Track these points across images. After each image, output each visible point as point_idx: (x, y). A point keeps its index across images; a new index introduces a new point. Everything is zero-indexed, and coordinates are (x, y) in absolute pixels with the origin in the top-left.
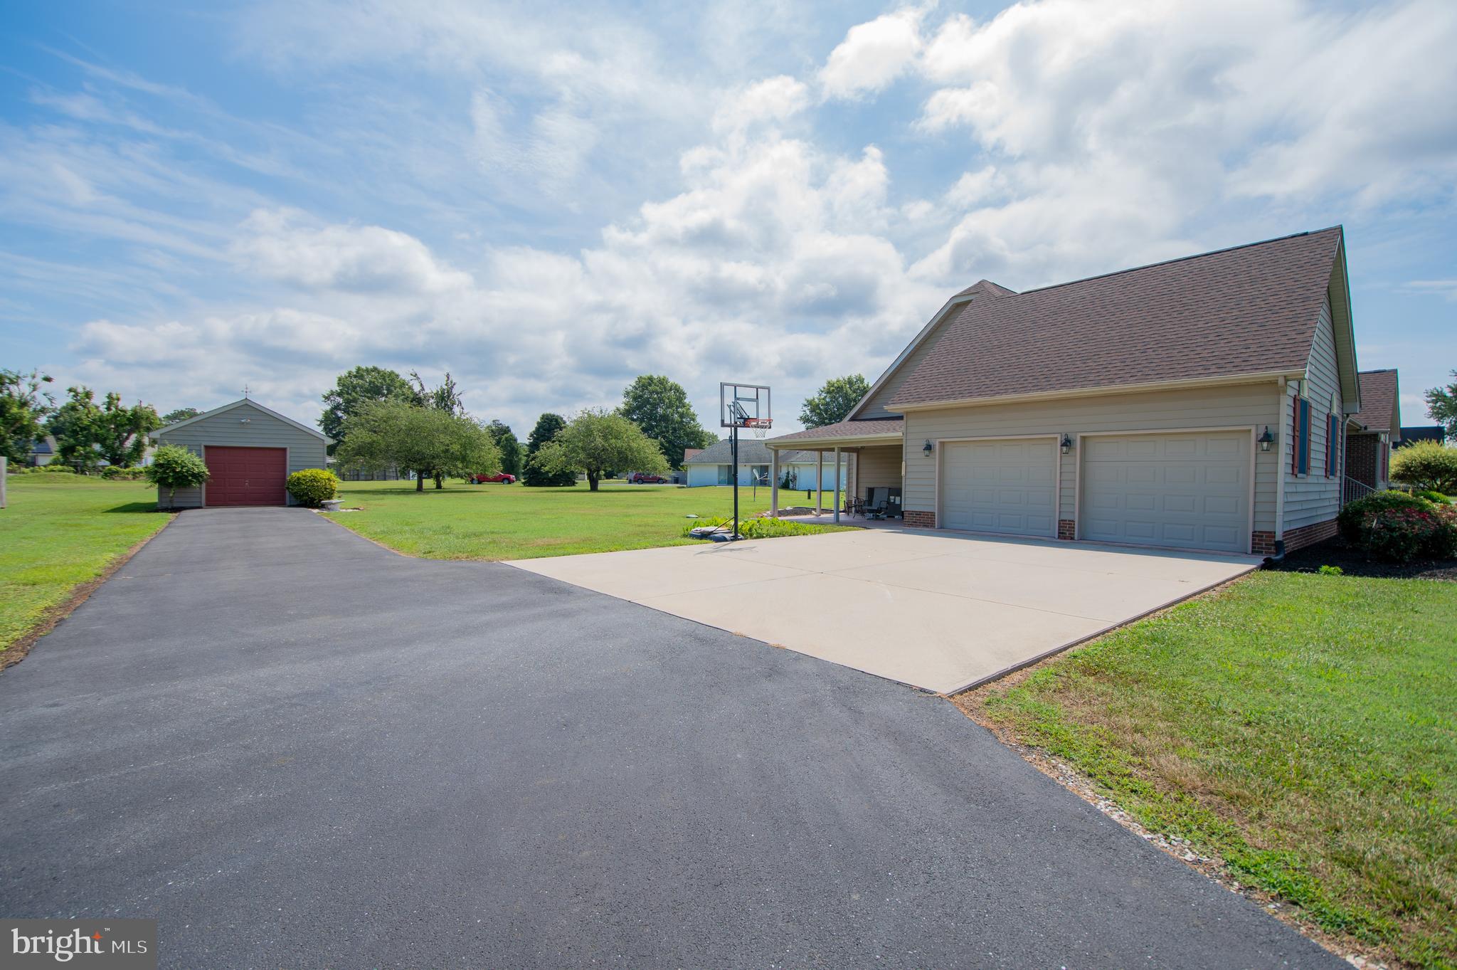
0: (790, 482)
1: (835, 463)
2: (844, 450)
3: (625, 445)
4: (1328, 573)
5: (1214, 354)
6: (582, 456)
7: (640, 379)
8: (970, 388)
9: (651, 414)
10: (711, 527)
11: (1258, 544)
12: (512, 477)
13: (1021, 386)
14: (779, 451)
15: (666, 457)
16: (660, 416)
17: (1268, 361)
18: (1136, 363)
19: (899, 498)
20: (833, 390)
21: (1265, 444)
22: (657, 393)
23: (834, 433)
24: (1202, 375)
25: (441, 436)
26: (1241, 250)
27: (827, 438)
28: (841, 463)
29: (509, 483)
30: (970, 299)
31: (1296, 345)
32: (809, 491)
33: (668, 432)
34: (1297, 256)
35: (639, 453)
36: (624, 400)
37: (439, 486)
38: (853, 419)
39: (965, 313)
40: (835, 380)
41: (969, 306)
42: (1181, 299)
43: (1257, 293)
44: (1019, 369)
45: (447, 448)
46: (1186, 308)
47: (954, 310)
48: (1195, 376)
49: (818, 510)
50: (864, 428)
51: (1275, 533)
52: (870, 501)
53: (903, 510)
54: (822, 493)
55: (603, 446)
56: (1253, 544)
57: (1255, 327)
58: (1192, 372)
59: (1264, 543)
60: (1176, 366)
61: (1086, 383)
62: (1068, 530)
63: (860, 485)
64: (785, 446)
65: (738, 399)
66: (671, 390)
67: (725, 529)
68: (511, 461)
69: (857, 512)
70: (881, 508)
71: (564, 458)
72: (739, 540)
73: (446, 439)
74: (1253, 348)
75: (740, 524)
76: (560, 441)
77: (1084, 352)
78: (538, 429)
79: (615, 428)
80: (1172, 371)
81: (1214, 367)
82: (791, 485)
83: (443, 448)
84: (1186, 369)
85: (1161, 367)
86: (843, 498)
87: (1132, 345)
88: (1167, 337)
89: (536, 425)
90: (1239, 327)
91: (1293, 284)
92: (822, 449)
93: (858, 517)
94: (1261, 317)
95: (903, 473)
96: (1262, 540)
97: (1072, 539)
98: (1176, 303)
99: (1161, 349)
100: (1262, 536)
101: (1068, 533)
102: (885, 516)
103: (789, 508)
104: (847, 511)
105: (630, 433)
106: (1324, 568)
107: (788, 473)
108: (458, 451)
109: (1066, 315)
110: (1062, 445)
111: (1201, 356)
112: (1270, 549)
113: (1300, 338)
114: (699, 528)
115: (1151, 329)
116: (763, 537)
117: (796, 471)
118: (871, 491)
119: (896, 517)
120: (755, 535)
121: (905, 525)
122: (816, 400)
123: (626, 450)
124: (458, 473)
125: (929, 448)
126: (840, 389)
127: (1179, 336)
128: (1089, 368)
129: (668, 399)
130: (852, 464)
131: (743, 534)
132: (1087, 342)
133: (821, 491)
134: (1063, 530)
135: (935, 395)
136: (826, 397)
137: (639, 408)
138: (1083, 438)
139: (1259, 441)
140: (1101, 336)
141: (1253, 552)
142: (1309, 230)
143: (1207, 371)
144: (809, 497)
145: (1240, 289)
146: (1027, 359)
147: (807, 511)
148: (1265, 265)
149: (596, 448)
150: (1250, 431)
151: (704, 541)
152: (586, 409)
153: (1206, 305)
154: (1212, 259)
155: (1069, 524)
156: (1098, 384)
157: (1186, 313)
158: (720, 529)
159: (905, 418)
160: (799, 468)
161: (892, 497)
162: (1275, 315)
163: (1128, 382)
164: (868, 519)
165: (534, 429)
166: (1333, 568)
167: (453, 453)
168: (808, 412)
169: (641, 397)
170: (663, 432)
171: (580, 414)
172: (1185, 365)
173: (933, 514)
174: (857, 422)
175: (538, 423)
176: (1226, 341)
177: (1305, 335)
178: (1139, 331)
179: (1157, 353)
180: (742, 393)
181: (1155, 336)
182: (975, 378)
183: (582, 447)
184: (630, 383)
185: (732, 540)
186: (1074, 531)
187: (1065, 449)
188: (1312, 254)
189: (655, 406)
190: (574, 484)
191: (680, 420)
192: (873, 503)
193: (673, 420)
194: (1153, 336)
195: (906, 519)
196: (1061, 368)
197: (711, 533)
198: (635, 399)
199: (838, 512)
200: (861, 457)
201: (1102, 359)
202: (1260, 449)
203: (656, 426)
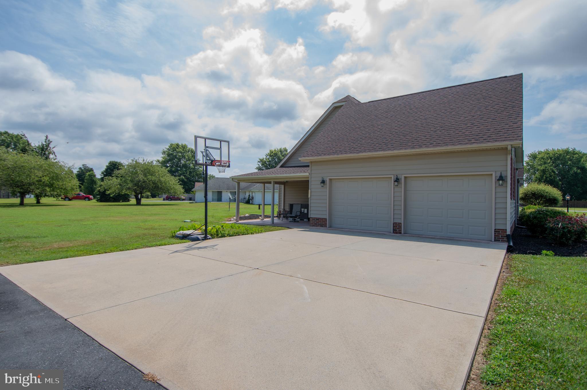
0: (251, 200)
1: (272, 191)
2: (276, 183)
3: (157, 179)
4: (546, 255)
5: (472, 133)
6: (130, 185)
7: (172, 145)
8: (345, 149)
9: (177, 164)
10: (191, 230)
11: (498, 236)
12: (91, 197)
13: (373, 148)
14: (240, 183)
15: (182, 186)
16: (182, 165)
17: (502, 137)
18: (432, 137)
19: (306, 210)
20: (273, 155)
21: (501, 182)
22: (181, 153)
23: (271, 173)
24: (468, 144)
25: (36, 171)
26: (476, 83)
27: (267, 176)
28: (275, 191)
29: (89, 200)
30: (343, 104)
31: (514, 129)
32: (259, 205)
33: (187, 173)
34: (504, 87)
35: (166, 184)
36: (162, 156)
37: (38, 202)
38: (281, 167)
39: (340, 111)
40: (274, 150)
41: (342, 108)
42: (450, 106)
43: (488, 103)
44: (370, 140)
45: (40, 179)
46: (453, 110)
47: (334, 110)
48: (464, 144)
49: (262, 216)
50: (288, 171)
51: (506, 230)
52: (291, 211)
53: (309, 217)
54: (265, 206)
55: (143, 179)
56: (495, 236)
57: (490, 120)
58: (462, 142)
59: (500, 235)
60: (453, 139)
61: (407, 147)
62: (398, 229)
63: (286, 202)
64: (244, 180)
65: (207, 147)
66: (189, 151)
67: (199, 232)
68: (91, 188)
69: (284, 217)
70: (297, 215)
71: (119, 186)
72: (208, 239)
73: (40, 174)
74: (492, 130)
75: (209, 228)
76: (117, 176)
77: (404, 131)
78: (107, 170)
79: (152, 169)
80: (451, 142)
81: (473, 139)
82: (251, 202)
83: (37, 179)
84: (458, 141)
85: (445, 140)
86: (276, 210)
87: (428, 128)
88: (446, 124)
89: (106, 167)
90: (482, 120)
91: (505, 99)
92: (265, 182)
93: (285, 220)
94: (493, 115)
95: (309, 196)
96: (499, 234)
97: (400, 233)
98: (447, 108)
99: (444, 130)
100: (499, 232)
101: (398, 230)
102: (299, 220)
103: (247, 215)
104: (279, 216)
105: (160, 172)
106: (544, 252)
107: (249, 196)
108: (47, 181)
109: (392, 113)
110: (395, 181)
111: (465, 134)
112: (504, 239)
113: (515, 126)
114: (181, 232)
115: (436, 121)
116: (225, 236)
117: (254, 194)
118: (291, 206)
119: (305, 220)
120: (220, 235)
121: (310, 226)
122: (265, 159)
123: (158, 182)
124: (51, 194)
125: (323, 182)
126: (276, 154)
127: (452, 124)
128: (408, 139)
129: (188, 156)
130: (281, 191)
131: (211, 235)
132: (405, 126)
133: (264, 205)
134: (395, 228)
135: (327, 152)
136: (269, 158)
137: (170, 160)
138: (405, 177)
139: (497, 180)
140: (412, 124)
141: (495, 240)
142: (508, 75)
143: (470, 142)
144: (259, 208)
145: (479, 102)
146: (374, 135)
147: (256, 217)
148: (489, 91)
149: (140, 181)
150: (492, 175)
151: (184, 241)
152: (134, 159)
153: (463, 109)
154: (462, 88)
155: (399, 225)
156: (413, 148)
157: (453, 113)
158: (196, 232)
159: (310, 166)
160: (255, 193)
161: (303, 209)
162: (500, 114)
163: (430, 147)
164: (290, 222)
165: (104, 169)
166: (549, 252)
167: (44, 182)
168: (260, 165)
169: (172, 154)
170: (184, 173)
171: (130, 161)
172: (458, 139)
173: (326, 219)
174: (284, 168)
175: (107, 166)
176: (477, 127)
177: (518, 124)
178: (431, 121)
179: (442, 132)
180: (209, 143)
181: (440, 124)
182: (348, 144)
183: (130, 180)
184: (166, 147)
185: (203, 240)
186: (401, 229)
187: (396, 183)
188: (512, 86)
189: (180, 160)
190: (129, 201)
191: (193, 167)
192: (293, 213)
193: (190, 167)
194: (438, 124)
195: (311, 222)
196: (393, 139)
197: (190, 235)
198: (169, 155)
199: (274, 217)
200: (286, 187)
201: (413, 135)
202: (497, 185)
203: (180, 170)
